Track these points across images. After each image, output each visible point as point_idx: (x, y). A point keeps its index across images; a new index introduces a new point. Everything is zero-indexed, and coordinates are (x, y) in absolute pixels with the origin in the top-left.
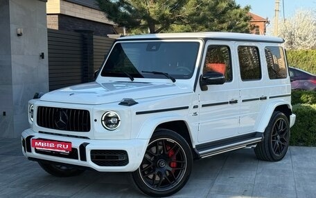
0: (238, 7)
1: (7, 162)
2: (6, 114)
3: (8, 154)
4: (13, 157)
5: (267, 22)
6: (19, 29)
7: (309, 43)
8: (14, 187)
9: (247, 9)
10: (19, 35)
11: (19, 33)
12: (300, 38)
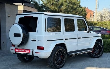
0: (82, 7)
1: (4, 58)
2: (5, 43)
3: (4, 56)
4: (6, 57)
5: (94, 12)
6: (9, 15)
7: (107, 19)
8: (5, 66)
9: (85, 8)
10: (9, 17)
11: (9, 16)
12: (104, 17)
